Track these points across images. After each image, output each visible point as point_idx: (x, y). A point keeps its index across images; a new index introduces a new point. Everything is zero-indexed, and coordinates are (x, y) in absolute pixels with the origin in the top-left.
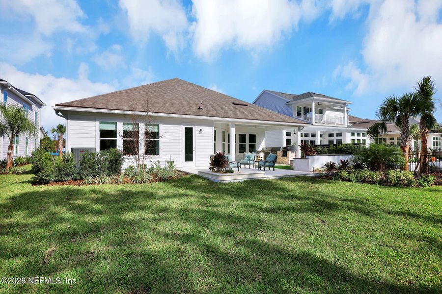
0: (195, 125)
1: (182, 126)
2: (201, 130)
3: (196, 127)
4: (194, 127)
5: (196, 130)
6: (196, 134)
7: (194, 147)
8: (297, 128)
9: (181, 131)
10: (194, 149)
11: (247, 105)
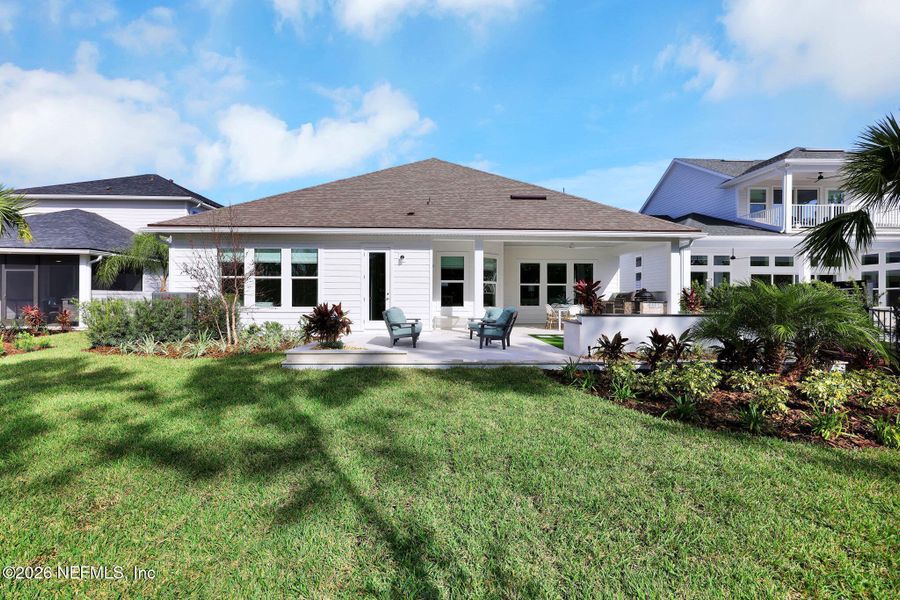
0: (389, 248)
1: (362, 251)
2: (402, 257)
3: (392, 251)
4: (387, 253)
5: (392, 257)
6: (393, 266)
7: (387, 291)
8: (669, 243)
9: (361, 259)
10: (387, 296)
11: (544, 198)
